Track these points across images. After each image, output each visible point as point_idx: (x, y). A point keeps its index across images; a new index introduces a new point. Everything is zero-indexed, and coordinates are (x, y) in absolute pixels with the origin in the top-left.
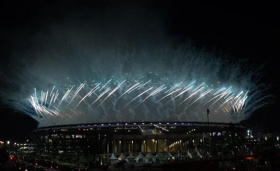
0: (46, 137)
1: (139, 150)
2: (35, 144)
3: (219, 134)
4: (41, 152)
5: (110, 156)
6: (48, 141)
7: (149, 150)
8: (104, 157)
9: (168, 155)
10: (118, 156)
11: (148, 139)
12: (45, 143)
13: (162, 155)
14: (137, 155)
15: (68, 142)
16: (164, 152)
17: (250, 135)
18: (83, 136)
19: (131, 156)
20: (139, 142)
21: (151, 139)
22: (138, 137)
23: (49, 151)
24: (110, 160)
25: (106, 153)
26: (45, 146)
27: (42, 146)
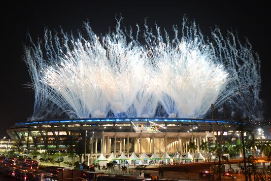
0: (26, 134)
1: (132, 150)
2: (13, 142)
3: (225, 134)
4: (20, 151)
5: (98, 157)
6: (28, 138)
7: (143, 151)
8: (92, 158)
9: (165, 156)
10: (107, 157)
11: (143, 137)
12: (25, 140)
13: (158, 156)
14: (130, 156)
15: (50, 140)
16: (161, 153)
17: (261, 135)
18: (68, 133)
19: (123, 156)
20: (132, 141)
21: (146, 137)
22: (131, 135)
23: (29, 150)
24: (99, 161)
25: (94, 153)
26: (25, 144)
27: (21, 145)
